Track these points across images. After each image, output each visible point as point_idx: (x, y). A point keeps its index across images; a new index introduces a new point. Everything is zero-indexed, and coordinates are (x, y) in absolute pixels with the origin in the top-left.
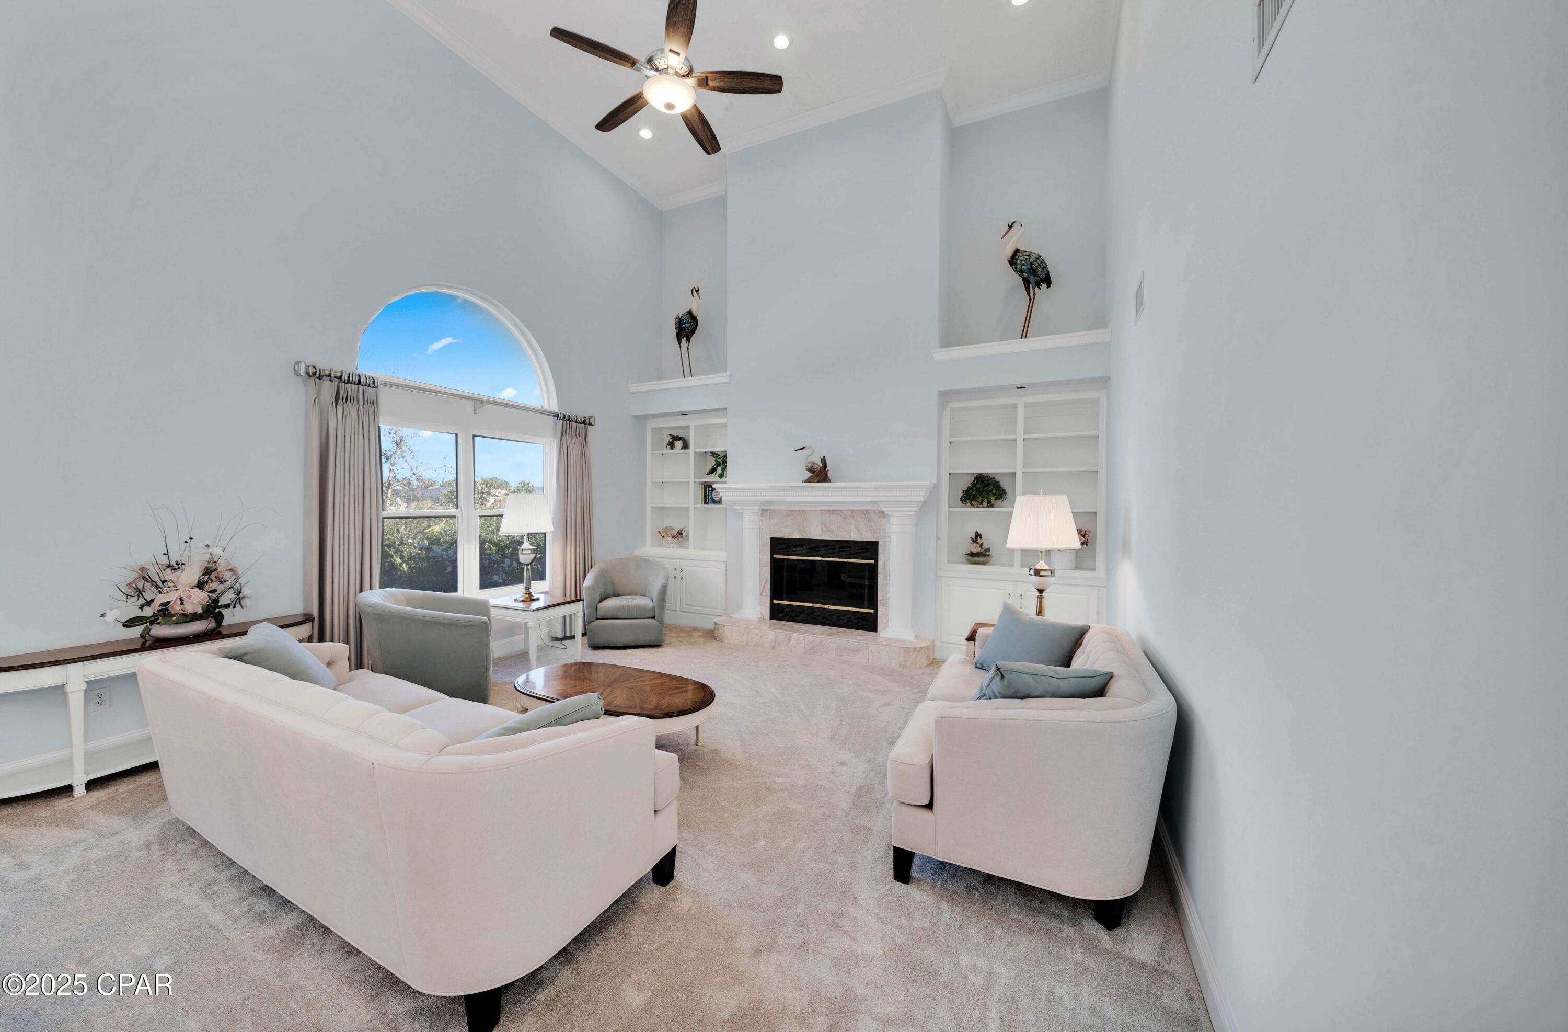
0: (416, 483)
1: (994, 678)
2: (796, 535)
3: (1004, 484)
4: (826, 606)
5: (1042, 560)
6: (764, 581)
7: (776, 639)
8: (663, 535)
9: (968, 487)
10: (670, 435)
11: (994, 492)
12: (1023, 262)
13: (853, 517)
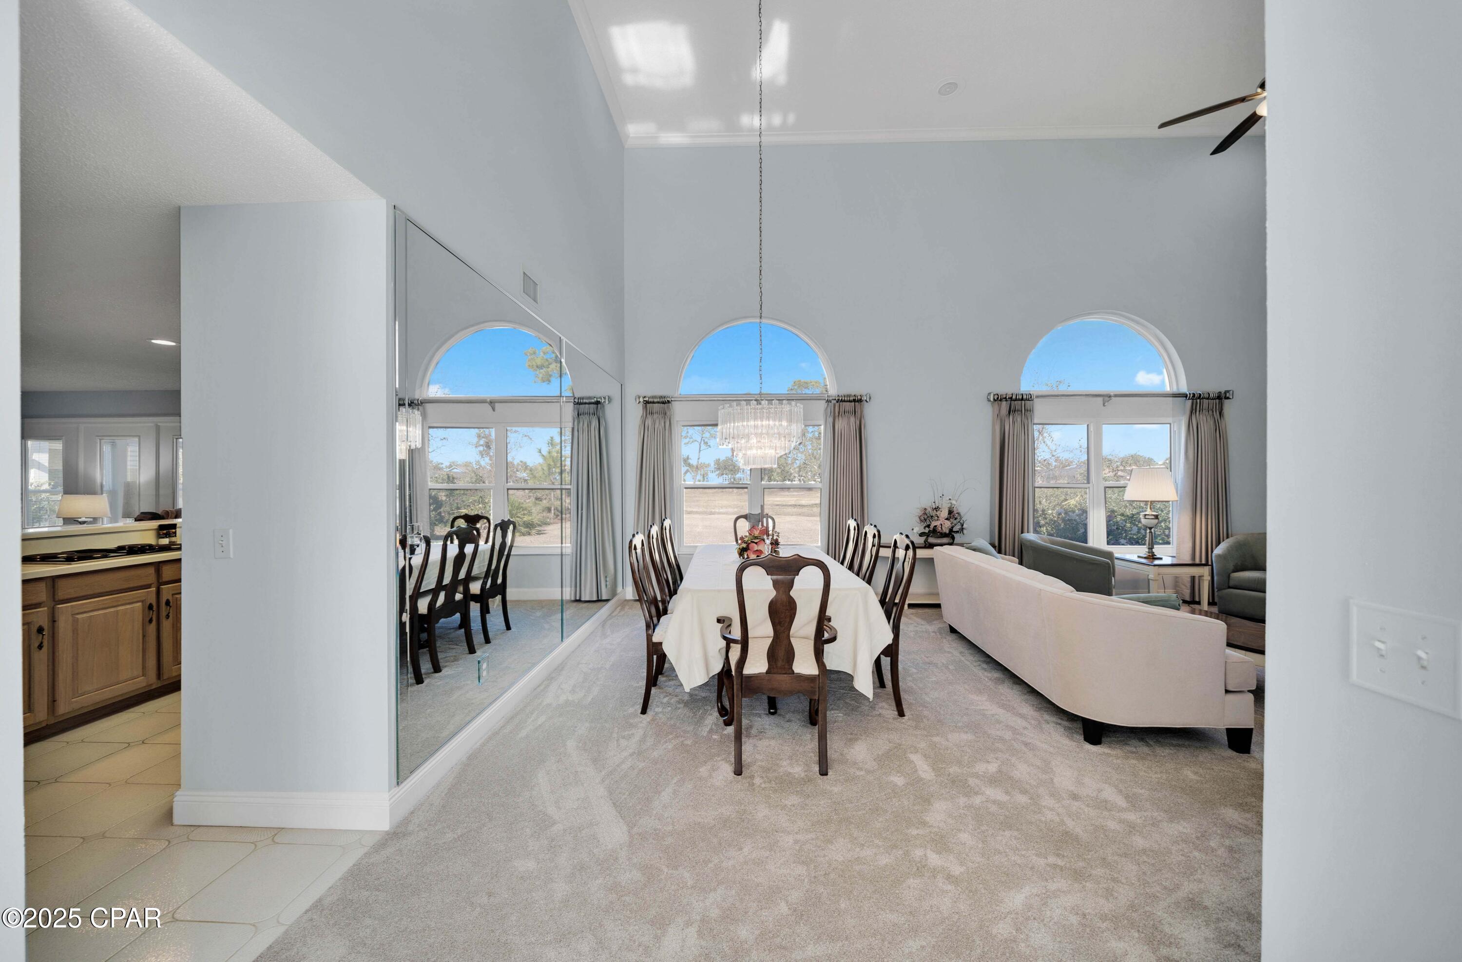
0: (1054, 464)
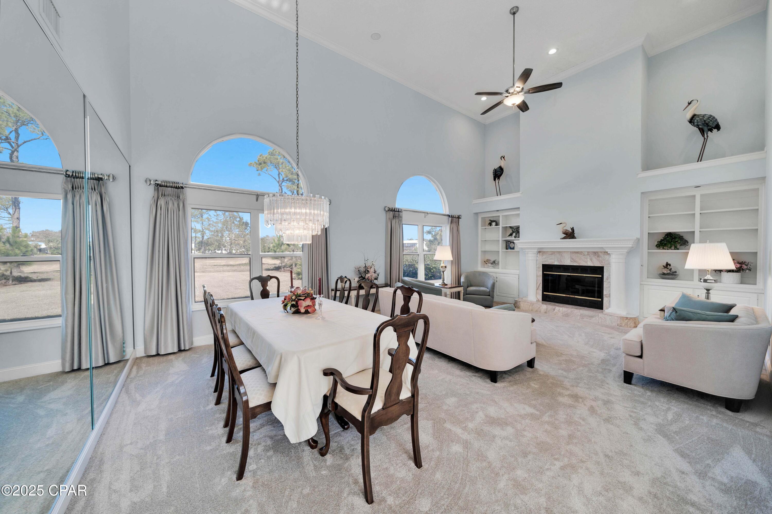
1: (672, 312)
2: (556, 263)
3: (686, 237)
4: (573, 296)
5: (708, 275)
6: (538, 284)
7: (547, 309)
8: (486, 263)
9: (661, 240)
10: (490, 220)
11: (679, 242)
12: (699, 121)
13: (589, 255)
